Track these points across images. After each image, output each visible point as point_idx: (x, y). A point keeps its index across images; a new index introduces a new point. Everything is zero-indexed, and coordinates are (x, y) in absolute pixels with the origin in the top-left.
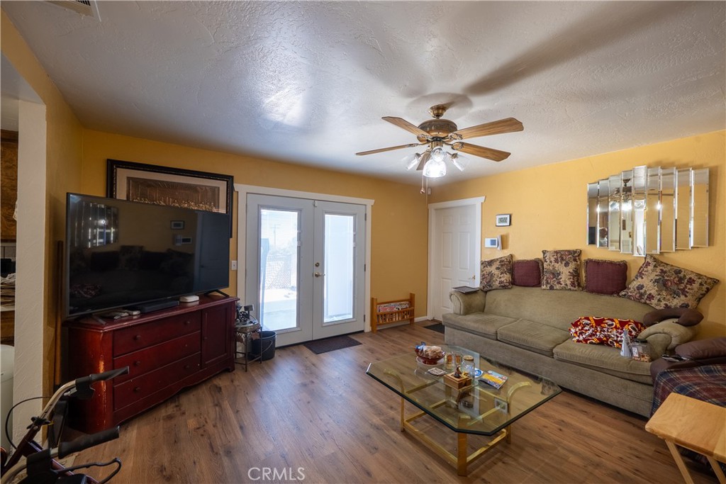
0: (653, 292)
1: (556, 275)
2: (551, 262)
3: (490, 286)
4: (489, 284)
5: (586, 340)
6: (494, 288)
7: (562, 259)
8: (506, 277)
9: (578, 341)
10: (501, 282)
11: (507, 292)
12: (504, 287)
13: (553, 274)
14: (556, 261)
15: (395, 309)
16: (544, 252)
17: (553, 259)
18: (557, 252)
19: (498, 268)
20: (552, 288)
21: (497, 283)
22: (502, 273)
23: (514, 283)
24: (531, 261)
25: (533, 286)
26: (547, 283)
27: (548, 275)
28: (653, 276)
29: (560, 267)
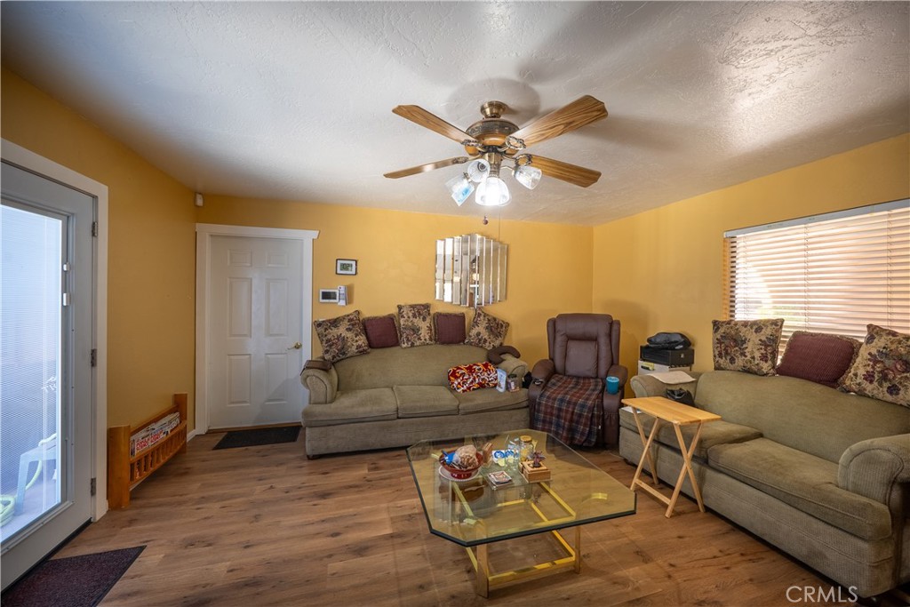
0: (486, 337)
1: (416, 330)
2: (409, 317)
3: (344, 354)
4: (343, 351)
5: (469, 388)
6: (348, 355)
7: (420, 314)
8: (362, 340)
9: (464, 391)
10: (358, 347)
11: (366, 358)
12: (362, 353)
13: (413, 330)
14: (414, 316)
15: (162, 436)
16: (400, 307)
17: (410, 315)
18: (413, 307)
19: (348, 330)
20: (412, 345)
21: (354, 349)
22: (356, 335)
23: (371, 345)
24: (384, 317)
25: (392, 346)
26: (408, 340)
27: (407, 332)
28: (485, 325)
29: (418, 322)
